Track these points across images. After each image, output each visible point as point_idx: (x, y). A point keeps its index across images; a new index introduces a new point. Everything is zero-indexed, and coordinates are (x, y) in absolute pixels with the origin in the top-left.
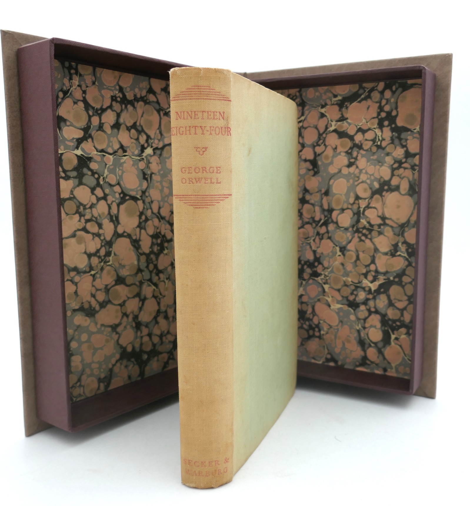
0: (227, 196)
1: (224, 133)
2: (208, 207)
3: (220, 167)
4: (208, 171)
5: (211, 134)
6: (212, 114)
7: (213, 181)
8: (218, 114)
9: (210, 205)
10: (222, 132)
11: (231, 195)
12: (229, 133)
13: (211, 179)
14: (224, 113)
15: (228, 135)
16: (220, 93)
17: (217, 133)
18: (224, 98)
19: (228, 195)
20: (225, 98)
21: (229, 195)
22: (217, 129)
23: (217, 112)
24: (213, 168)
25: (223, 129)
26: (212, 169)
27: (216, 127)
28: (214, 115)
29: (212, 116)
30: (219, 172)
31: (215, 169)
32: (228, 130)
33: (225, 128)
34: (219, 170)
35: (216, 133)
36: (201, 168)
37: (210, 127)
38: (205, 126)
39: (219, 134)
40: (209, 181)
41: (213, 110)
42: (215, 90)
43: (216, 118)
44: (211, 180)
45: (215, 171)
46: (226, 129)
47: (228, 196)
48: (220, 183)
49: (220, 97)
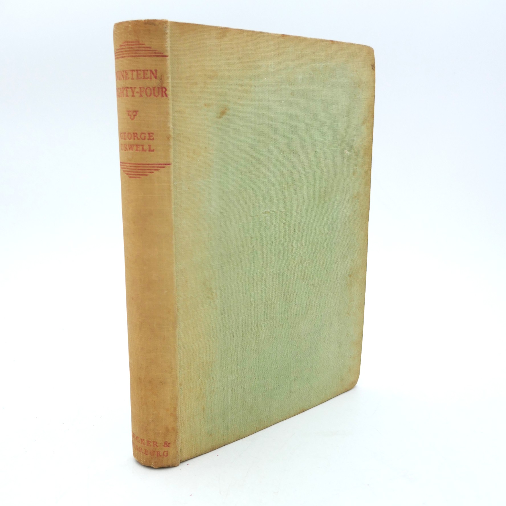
0: (163, 166)
1: (156, 94)
2: (141, 176)
3: (152, 133)
4: (139, 137)
5: (141, 96)
6: (142, 73)
7: (145, 148)
8: (149, 72)
9: (142, 175)
10: (154, 93)
11: (169, 164)
12: (164, 94)
13: (143, 146)
14: (156, 71)
15: (163, 97)
16: (151, 48)
17: (149, 94)
18: (155, 53)
19: (164, 164)
20: (158, 53)
21: (166, 164)
22: (148, 90)
23: (147, 71)
24: (145, 134)
25: (156, 90)
26: (143, 136)
27: (147, 88)
28: (144, 74)
29: (142, 76)
30: (151, 138)
31: (147, 135)
32: (162, 90)
33: (159, 88)
34: (152, 136)
35: (147, 95)
36: (132, 134)
37: (140, 88)
38: (135, 87)
39: (150, 95)
40: (141, 148)
41: (142, 69)
42: (144, 45)
43: (146, 77)
44: (143, 148)
45: (147, 137)
46: (160, 90)
47: (165, 166)
48: (153, 151)
49: (151, 53)
